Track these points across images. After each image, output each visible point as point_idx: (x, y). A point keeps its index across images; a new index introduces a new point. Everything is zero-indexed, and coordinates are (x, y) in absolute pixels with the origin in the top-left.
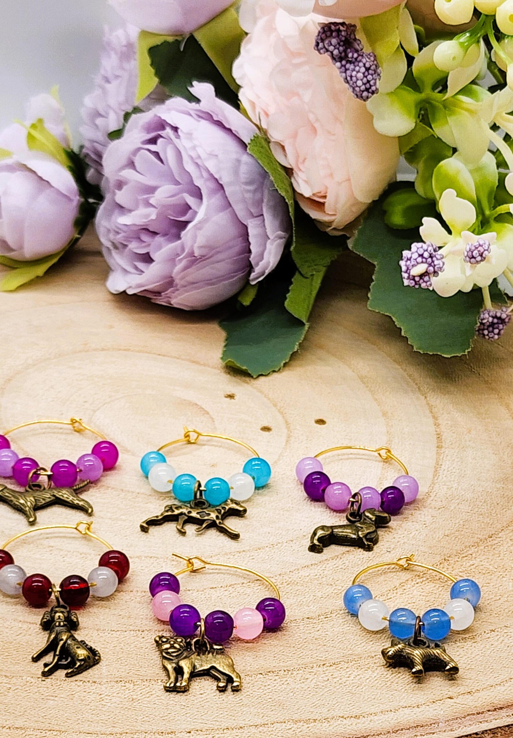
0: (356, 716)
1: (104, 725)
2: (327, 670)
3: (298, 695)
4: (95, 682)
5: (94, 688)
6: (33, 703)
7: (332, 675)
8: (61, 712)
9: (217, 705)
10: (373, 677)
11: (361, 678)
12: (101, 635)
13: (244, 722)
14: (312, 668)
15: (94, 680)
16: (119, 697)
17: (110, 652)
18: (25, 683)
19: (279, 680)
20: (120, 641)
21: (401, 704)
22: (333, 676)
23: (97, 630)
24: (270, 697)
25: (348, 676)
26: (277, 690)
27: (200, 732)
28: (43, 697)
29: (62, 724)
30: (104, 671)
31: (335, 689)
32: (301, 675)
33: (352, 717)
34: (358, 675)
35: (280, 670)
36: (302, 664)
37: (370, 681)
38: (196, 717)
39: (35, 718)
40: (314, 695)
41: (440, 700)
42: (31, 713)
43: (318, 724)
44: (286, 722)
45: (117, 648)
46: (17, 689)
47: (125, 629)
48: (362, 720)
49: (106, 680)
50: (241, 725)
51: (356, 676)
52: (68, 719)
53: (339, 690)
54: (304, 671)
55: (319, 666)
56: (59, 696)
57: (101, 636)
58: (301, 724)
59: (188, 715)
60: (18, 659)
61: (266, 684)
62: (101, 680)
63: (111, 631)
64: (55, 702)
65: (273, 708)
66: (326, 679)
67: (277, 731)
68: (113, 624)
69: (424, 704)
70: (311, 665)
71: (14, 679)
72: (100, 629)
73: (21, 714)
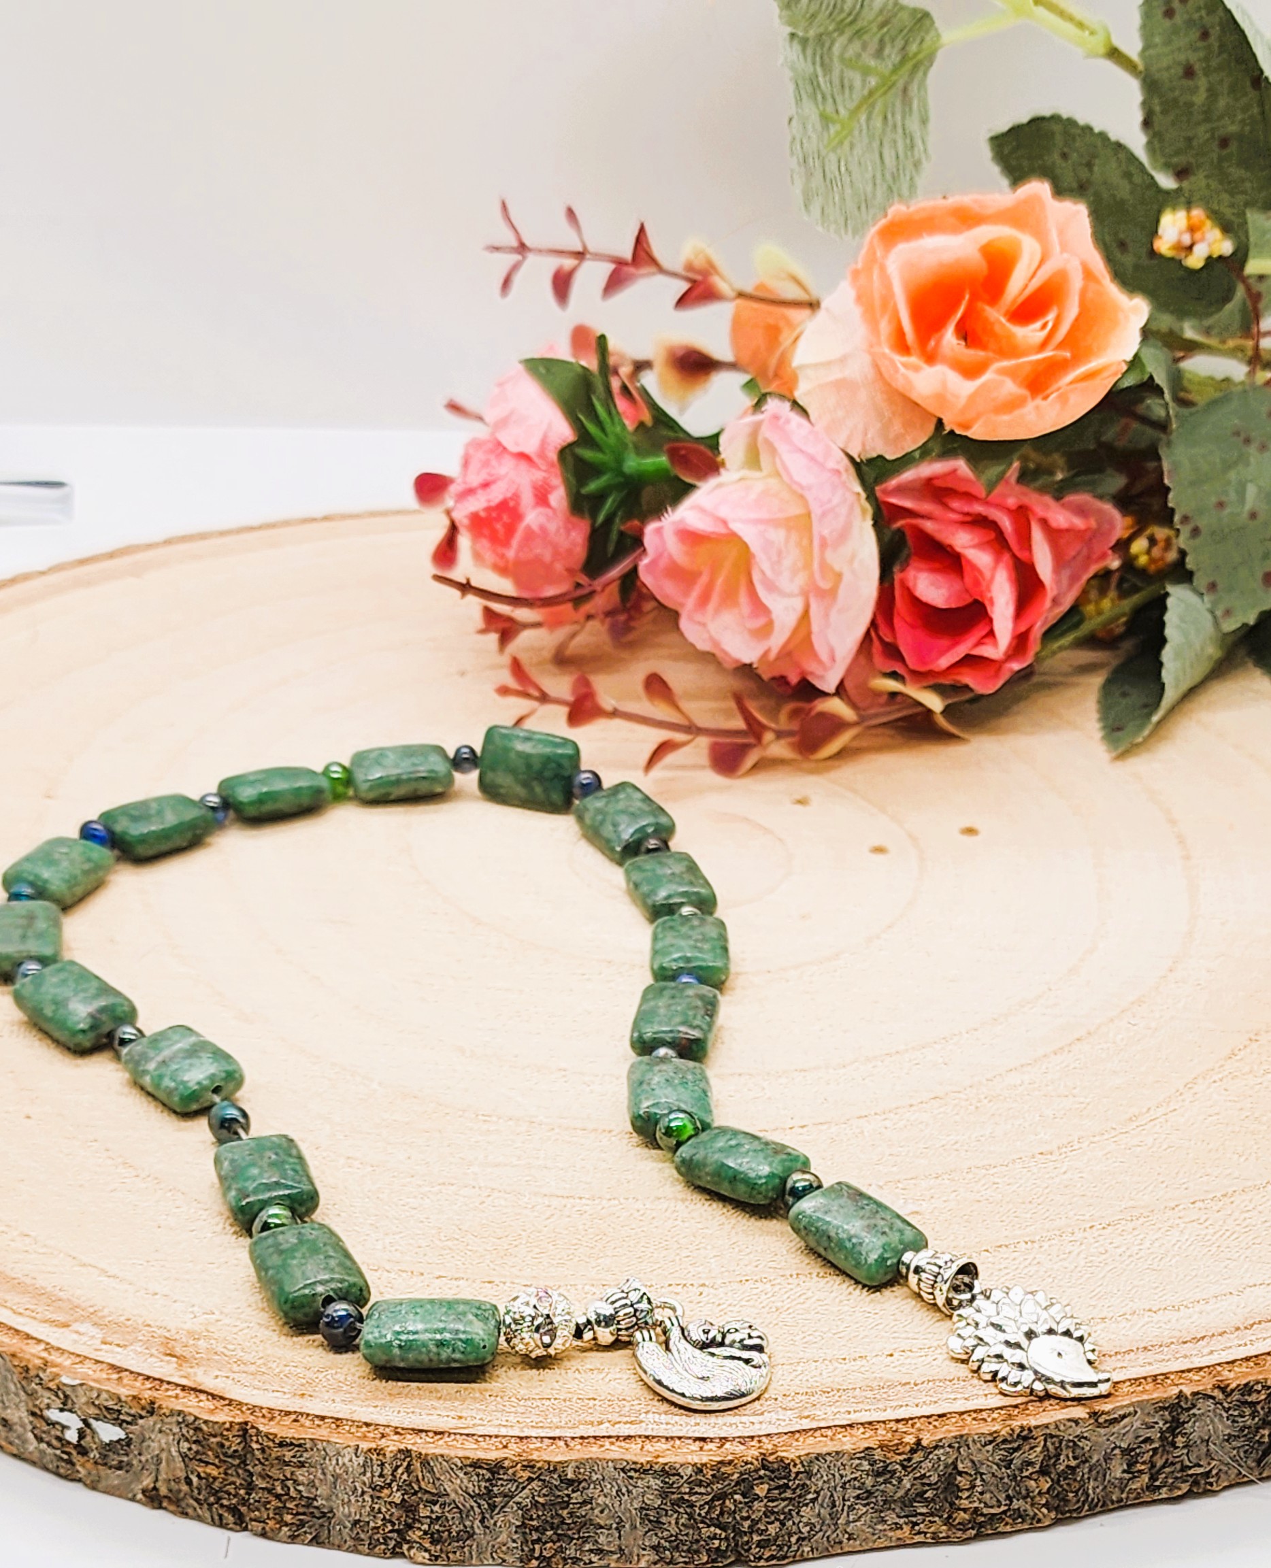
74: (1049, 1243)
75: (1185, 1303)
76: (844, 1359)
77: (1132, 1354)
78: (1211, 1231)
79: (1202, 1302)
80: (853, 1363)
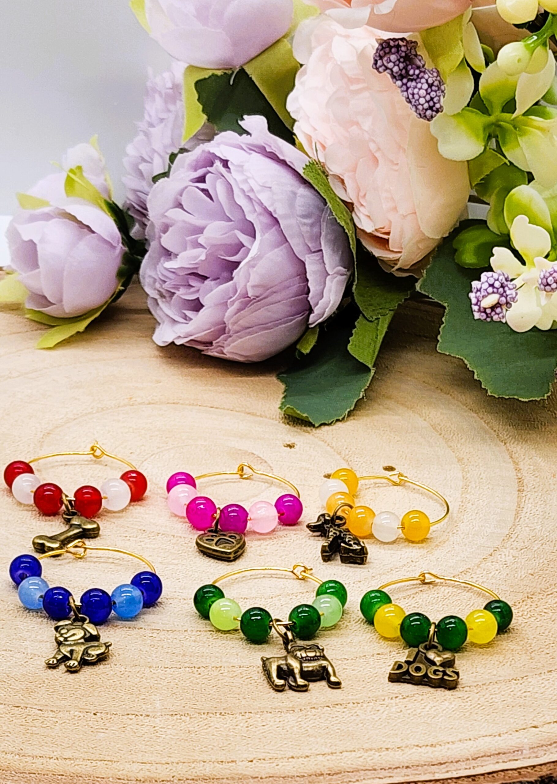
0: (432, 745)
1: (159, 755)
2: (400, 702)
3: (368, 725)
4: (148, 716)
5: (148, 721)
6: (82, 736)
7: (405, 707)
8: (112, 743)
9: (280, 736)
10: (450, 708)
11: (437, 709)
12: (153, 671)
13: (310, 751)
14: (384, 700)
15: (148, 714)
16: (175, 729)
17: (164, 688)
18: (73, 717)
19: (348, 712)
20: (175, 677)
21: (481, 733)
22: (407, 708)
23: (150, 667)
24: (338, 728)
25: (423, 707)
26: (345, 722)
27: (262, 761)
28: (92, 730)
29: (114, 755)
30: (158, 705)
31: (409, 720)
32: (371, 707)
33: (427, 746)
34: (434, 706)
35: (349, 703)
36: (373, 697)
37: (447, 712)
38: (258, 747)
39: (85, 750)
40: (386, 725)
41: (524, 729)
42: (80, 744)
43: (391, 753)
44: (356, 751)
45: (172, 683)
46: (64, 723)
47: (180, 666)
48: (438, 748)
49: (160, 714)
50: (307, 754)
51: (432, 707)
52: (120, 750)
53: (413, 721)
54: (374, 703)
55: (392, 699)
56: (109, 729)
57: (154, 673)
58: (373, 752)
59: (249, 745)
60: (64, 695)
61: (334, 716)
62: (154, 714)
63: (165, 668)
64: (106, 735)
65: (342, 738)
66: (399, 710)
67: (346, 759)
68: (167, 661)
69: (506, 733)
70: (383, 698)
71: (60, 713)
72: (153, 666)
73: (70, 745)
74: (368, 704)
75: (440, 743)
76: (222, 762)
77: (399, 769)
78: (469, 703)
79: (451, 743)
80: (227, 764)
